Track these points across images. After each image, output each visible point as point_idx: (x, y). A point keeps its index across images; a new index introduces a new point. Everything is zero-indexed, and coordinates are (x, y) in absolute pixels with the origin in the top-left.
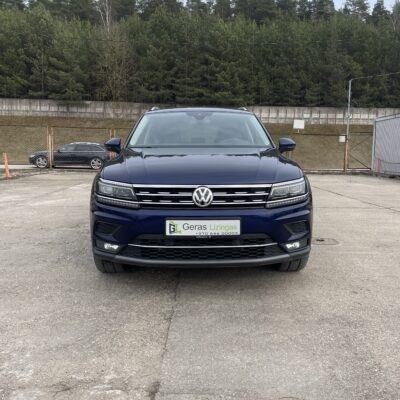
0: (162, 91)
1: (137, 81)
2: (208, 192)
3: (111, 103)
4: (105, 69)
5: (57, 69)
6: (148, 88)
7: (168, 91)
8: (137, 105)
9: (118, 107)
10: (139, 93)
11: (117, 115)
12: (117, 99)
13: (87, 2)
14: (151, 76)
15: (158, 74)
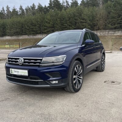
0: (116, 25)
1: (108, 23)
2: (22, 60)
3: (99, 31)
4: (97, 20)
5: (83, 22)
6: (111, 25)
7: (118, 25)
8: (107, 31)
9: (101, 32)
10: (108, 27)
11: (101, 34)
12: (101, 29)
13: (96, 1)
14: (113, 21)
15: (115, 19)
